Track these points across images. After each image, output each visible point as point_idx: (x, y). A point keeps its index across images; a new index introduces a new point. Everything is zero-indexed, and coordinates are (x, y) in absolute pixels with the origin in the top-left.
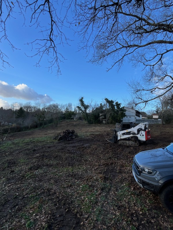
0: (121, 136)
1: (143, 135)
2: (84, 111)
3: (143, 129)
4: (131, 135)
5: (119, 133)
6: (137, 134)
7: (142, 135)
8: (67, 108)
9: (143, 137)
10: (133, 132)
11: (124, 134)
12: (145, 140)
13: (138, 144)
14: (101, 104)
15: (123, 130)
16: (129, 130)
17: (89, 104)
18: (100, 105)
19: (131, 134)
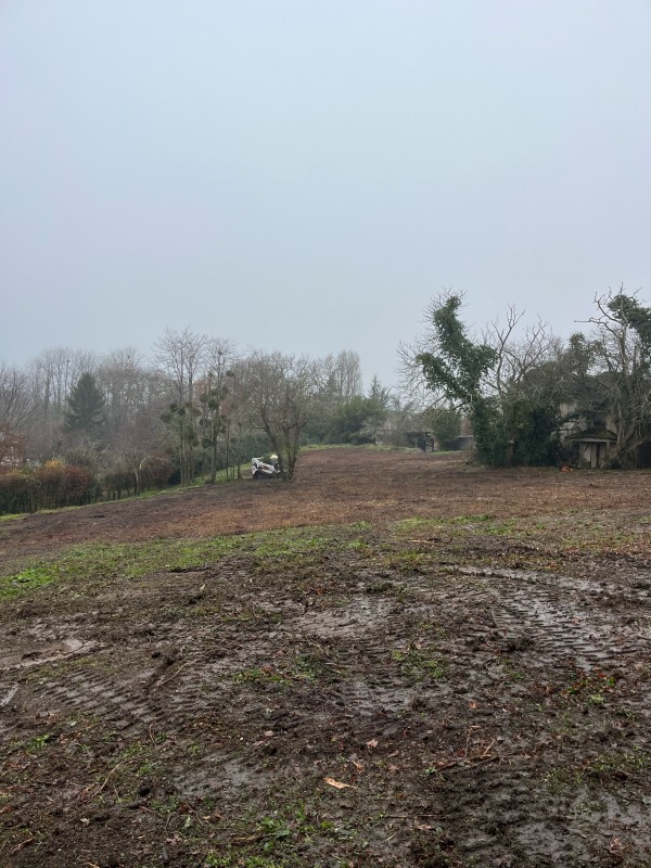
2: (464, 383)
8: (331, 382)
14: (576, 339)
17: (494, 344)
18: (566, 346)
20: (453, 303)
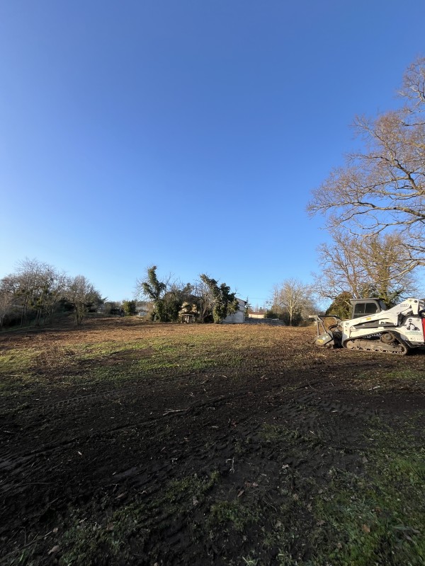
0: (351, 332)
1: (416, 329)
2: (155, 294)
3: (416, 312)
4: (381, 329)
5: (347, 324)
6: (398, 326)
7: (412, 327)
9: (417, 334)
10: (385, 321)
11: (359, 326)
12: (423, 341)
13: (403, 350)
14: (189, 284)
15: (356, 317)
16: (374, 317)
18: (185, 286)
19: (381, 326)
20: (155, 268)
